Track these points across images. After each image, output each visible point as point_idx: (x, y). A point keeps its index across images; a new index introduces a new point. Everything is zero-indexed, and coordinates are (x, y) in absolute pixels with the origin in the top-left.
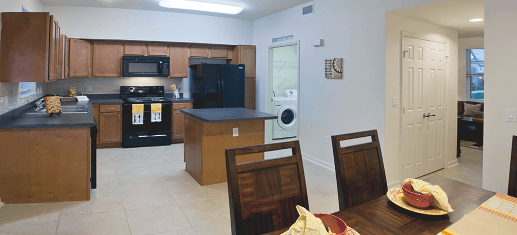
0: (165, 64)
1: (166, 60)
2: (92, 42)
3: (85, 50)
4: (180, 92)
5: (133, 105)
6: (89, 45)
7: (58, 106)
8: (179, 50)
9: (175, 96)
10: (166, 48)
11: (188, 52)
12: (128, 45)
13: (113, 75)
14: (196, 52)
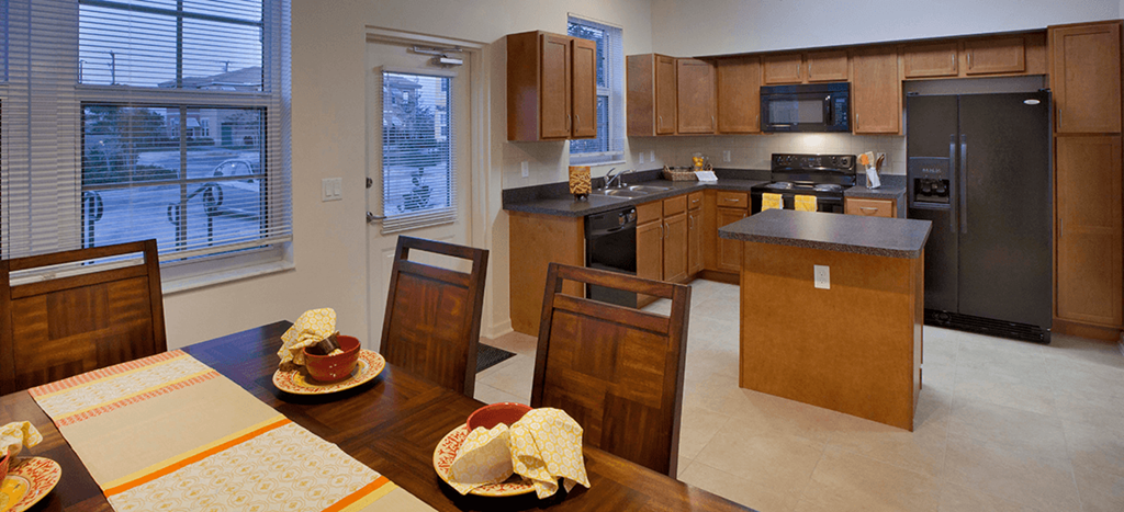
0: (838, 100)
1: (843, 88)
2: (715, 61)
3: (705, 79)
4: (883, 173)
5: (764, 195)
6: (711, 68)
7: (585, 183)
8: (874, 64)
9: (870, 183)
10: (844, 61)
11: (901, 67)
12: (771, 62)
13: (748, 129)
14: (921, 66)
